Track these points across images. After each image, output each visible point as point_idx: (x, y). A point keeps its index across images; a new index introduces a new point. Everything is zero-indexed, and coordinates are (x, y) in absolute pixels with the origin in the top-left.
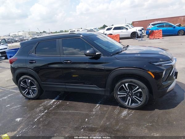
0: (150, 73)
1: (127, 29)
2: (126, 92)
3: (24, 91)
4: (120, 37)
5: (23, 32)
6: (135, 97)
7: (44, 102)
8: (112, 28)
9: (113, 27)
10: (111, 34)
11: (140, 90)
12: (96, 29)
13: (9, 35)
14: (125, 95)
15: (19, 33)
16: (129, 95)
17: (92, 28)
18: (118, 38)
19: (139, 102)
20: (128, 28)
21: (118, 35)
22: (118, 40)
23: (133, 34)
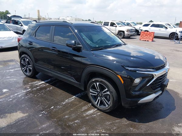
0: (119, 77)
1: (166, 28)
2: (97, 92)
3: (23, 68)
4: (155, 35)
5: (71, 18)
6: (104, 99)
7: (36, 81)
8: (150, 24)
9: (152, 24)
10: (148, 31)
11: (108, 93)
12: (133, 23)
13: (59, 19)
14: (96, 94)
15: (67, 18)
16: (100, 95)
17: (129, 22)
18: (152, 36)
19: (107, 106)
20: (168, 27)
21: (152, 33)
22: (152, 38)
23: (172, 35)
